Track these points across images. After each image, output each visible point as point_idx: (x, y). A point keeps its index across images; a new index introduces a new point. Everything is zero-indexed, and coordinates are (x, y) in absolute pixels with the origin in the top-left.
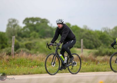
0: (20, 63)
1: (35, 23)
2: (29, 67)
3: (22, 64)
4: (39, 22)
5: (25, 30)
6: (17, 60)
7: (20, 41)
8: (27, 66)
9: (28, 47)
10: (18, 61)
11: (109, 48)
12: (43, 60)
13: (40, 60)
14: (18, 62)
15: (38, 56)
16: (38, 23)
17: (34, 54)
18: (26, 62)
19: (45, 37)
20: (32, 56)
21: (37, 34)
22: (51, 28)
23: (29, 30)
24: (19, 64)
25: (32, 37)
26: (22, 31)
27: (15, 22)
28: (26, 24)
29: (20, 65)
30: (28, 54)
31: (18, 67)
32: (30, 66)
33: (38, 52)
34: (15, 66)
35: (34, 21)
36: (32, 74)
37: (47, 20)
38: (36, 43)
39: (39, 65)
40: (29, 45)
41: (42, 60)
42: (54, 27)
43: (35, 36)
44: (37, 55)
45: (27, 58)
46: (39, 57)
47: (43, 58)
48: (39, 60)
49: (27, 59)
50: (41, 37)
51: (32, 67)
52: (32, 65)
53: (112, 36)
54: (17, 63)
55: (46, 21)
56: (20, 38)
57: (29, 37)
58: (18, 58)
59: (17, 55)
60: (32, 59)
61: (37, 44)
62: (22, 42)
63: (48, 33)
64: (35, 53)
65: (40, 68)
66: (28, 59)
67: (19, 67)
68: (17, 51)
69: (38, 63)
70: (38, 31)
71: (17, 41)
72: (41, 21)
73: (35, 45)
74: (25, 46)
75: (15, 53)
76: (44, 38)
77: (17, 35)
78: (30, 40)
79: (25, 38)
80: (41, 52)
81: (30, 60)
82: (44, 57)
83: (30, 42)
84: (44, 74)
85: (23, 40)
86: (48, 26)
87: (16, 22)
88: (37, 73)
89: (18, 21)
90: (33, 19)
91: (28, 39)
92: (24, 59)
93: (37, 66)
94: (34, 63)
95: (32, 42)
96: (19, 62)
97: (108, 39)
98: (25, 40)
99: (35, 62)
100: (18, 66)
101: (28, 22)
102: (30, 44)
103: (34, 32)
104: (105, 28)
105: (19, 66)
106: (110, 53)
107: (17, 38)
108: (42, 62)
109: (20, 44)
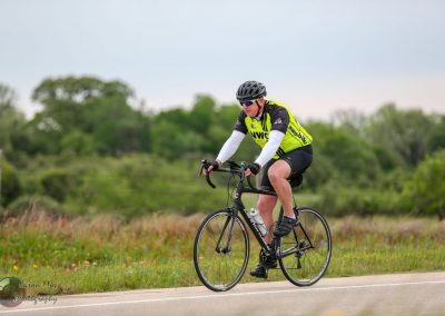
0: (25, 252)
1: (79, 98)
2: (60, 265)
3: (32, 256)
4: (96, 93)
5: (41, 126)
6: (13, 242)
7: (22, 166)
8: (50, 264)
9: (55, 189)
10: (17, 244)
11: (363, 186)
12: (114, 237)
13: (102, 239)
14: (17, 248)
15: (94, 222)
16: (89, 97)
17: (80, 218)
18: (48, 248)
19: (118, 152)
20: (71, 225)
21: (88, 139)
22: (138, 114)
23: (55, 125)
24: (22, 255)
25: (69, 152)
26: (30, 131)
27: (3, 96)
28: (44, 102)
29: (25, 258)
30: (54, 215)
31: (15, 268)
32: (64, 263)
33: (92, 209)
34: (4, 265)
35: (77, 92)
36: (70, 292)
37: (125, 86)
38: (82, 173)
39: (97, 258)
40: (57, 183)
41: (110, 239)
42: (151, 112)
43: (79, 149)
44: (88, 221)
45: (52, 231)
46: (98, 226)
47: (112, 232)
48: (96, 239)
49: (50, 238)
50: (102, 153)
51: (71, 268)
52: (69, 259)
53: (370, 142)
54: (14, 253)
55: (120, 90)
56: (24, 157)
57: (59, 151)
58: (15, 233)
59: (14, 220)
60: (69, 236)
61: (86, 179)
62: (32, 172)
63: (129, 134)
64: (82, 213)
65: (101, 271)
66: (55, 235)
67: (21, 267)
68: (13, 205)
69: (95, 252)
70: (89, 129)
71: (10, 168)
72: (101, 91)
73: (80, 183)
74: (41, 188)
75: (6, 213)
76: (114, 155)
77: (9, 147)
78: (59, 164)
79: (40, 157)
80: (102, 209)
81: (62, 239)
82: (115, 226)
83: (61, 171)
84: (116, 293)
85: (32, 164)
86: (129, 108)
87: (8, 96)
88: (91, 290)
89: (13, 92)
90: (73, 84)
91: (53, 159)
92: (40, 237)
93: (91, 261)
94: (78, 249)
95: (70, 169)
96: (21, 250)
97: (356, 155)
98: (42, 164)
99: (83, 248)
100: (16, 264)
101: (53, 94)
102: (63, 178)
103: (76, 134)
104: (344, 113)
105: (21, 262)
106: (367, 204)
107: (9, 158)
108: (110, 245)
109: (24, 178)
